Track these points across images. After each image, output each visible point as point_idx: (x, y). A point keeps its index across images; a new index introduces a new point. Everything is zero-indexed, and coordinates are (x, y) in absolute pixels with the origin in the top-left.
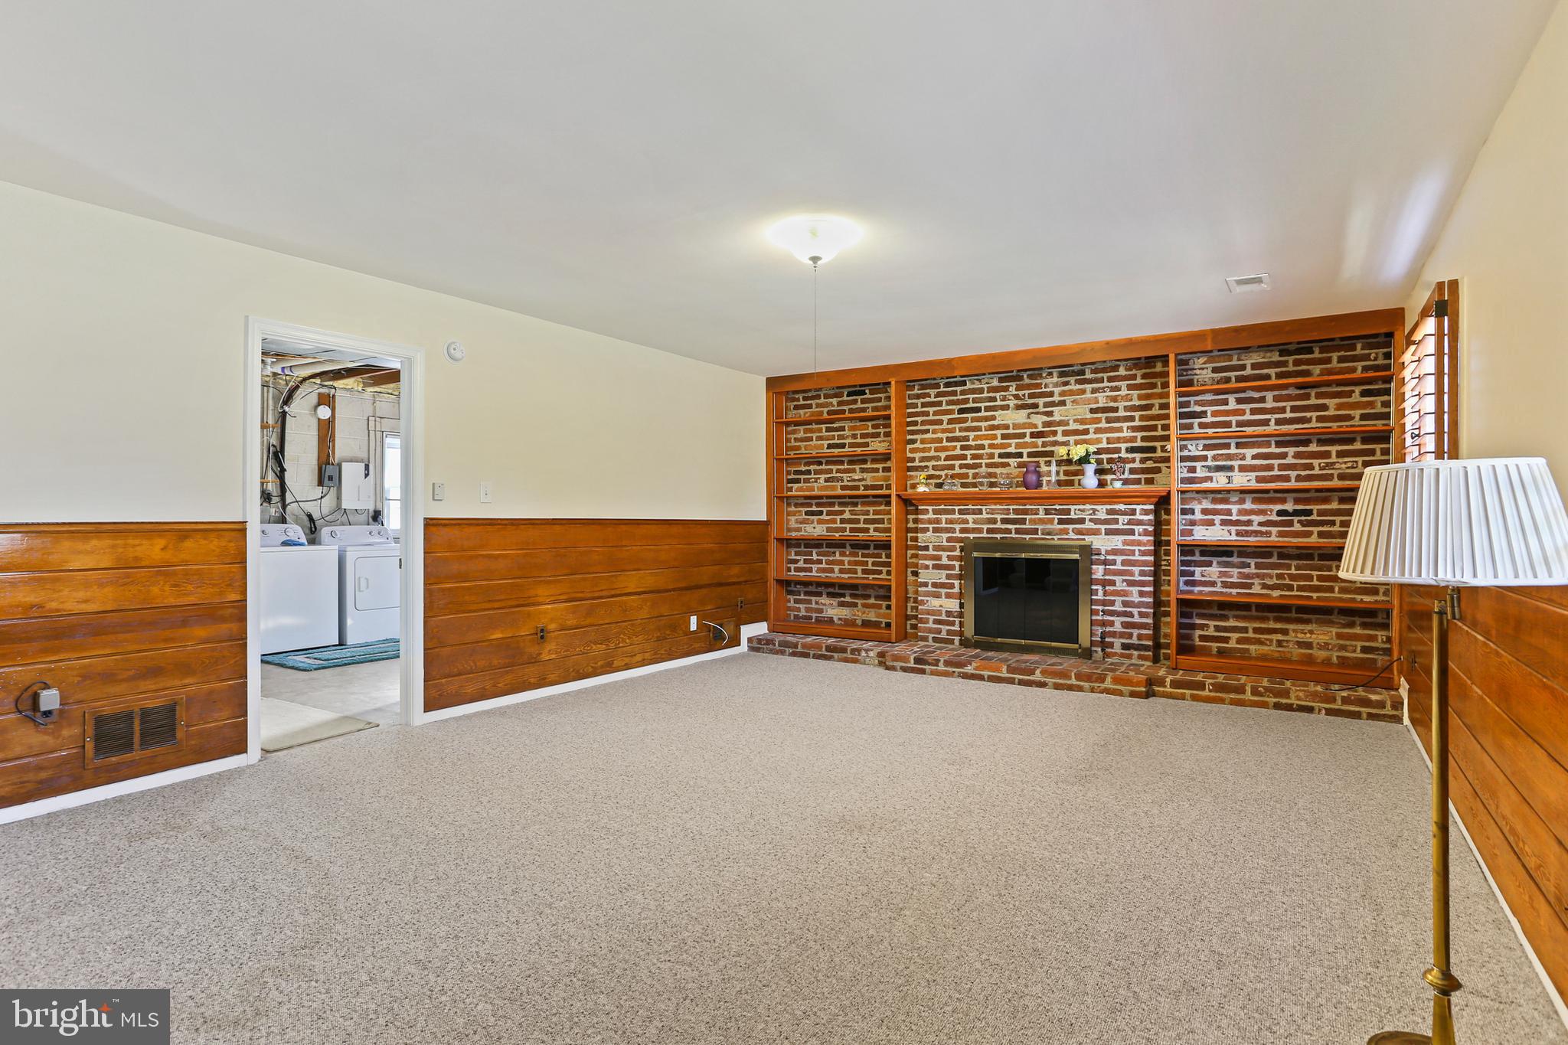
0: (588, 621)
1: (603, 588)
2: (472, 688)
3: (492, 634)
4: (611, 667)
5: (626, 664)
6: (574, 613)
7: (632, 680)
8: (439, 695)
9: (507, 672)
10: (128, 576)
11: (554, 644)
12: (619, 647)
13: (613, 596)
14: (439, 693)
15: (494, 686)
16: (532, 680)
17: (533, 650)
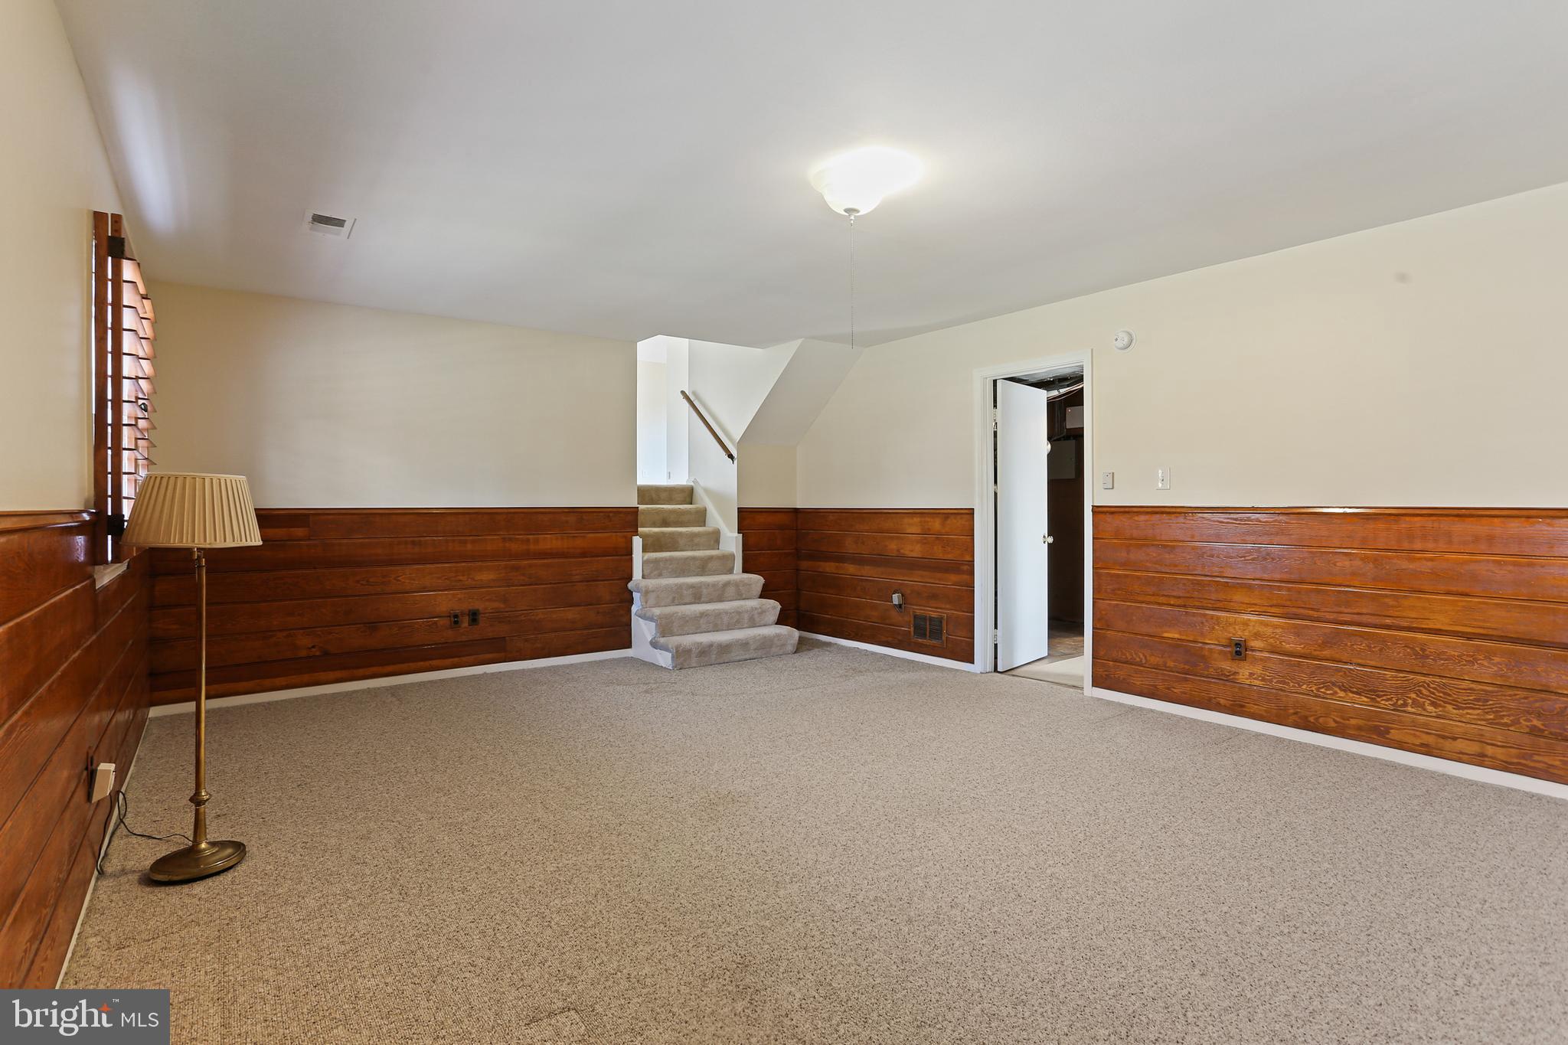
0: (1326, 653)
1: (1364, 611)
2: (1142, 681)
3: (1166, 632)
4: (1384, 737)
5: (1422, 745)
6: (1298, 635)
7: (1393, 766)
8: (1106, 675)
9: (1186, 680)
10: (926, 538)
11: (1260, 667)
12: (1405, 712)
13: (1388, 627)
14: (1106, 673)
15: (1168, 689)
16: (1222, 702)
17: (1227, 665)
